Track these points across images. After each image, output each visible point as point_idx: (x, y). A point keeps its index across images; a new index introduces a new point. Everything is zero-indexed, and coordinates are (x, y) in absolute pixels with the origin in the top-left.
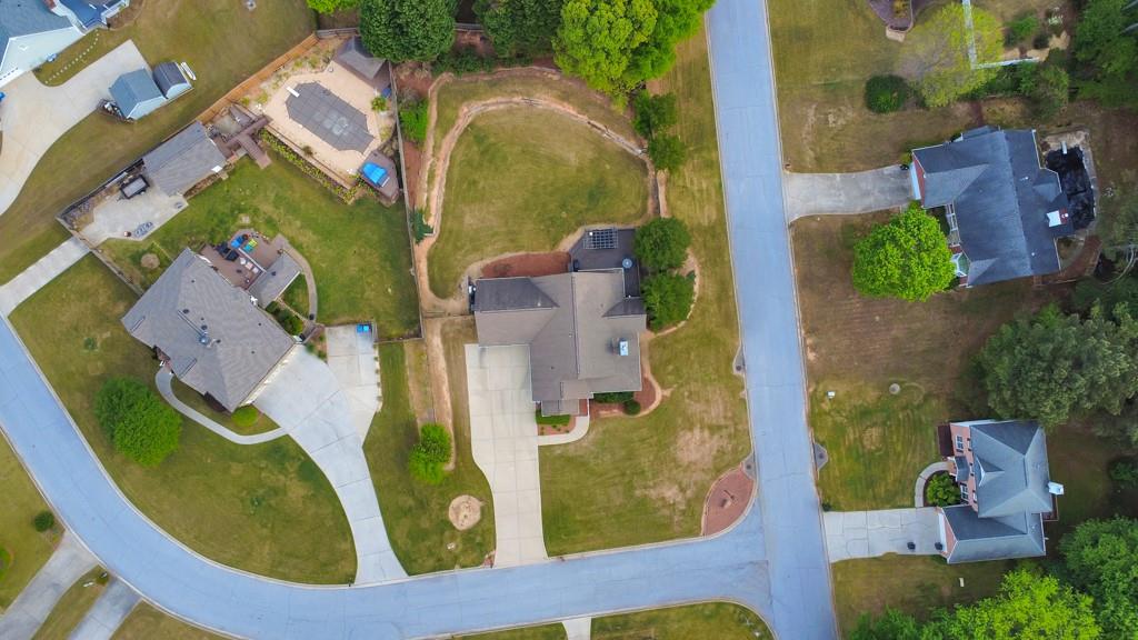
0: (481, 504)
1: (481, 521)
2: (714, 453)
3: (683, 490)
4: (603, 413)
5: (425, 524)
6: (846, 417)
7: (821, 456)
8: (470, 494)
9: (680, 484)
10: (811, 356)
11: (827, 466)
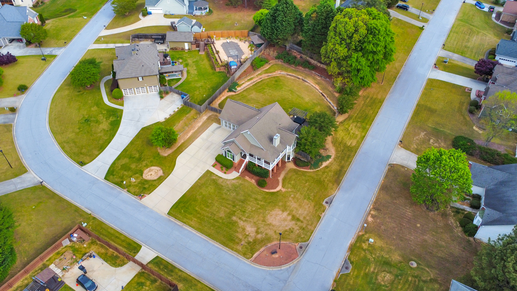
0: (162, 175)
1: (155, 180)
2: (287, 228)
3: (257, 232)
4: (247, 178)
5: (133, 166)
6: (374, 258)
7: (347, 268)
8: (162, 169)
9: (258, 228)
10: (370, 219)
11: (347, 275)
